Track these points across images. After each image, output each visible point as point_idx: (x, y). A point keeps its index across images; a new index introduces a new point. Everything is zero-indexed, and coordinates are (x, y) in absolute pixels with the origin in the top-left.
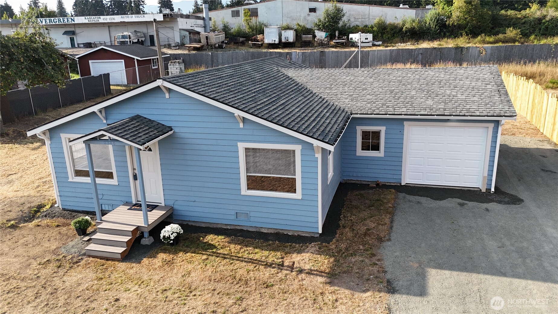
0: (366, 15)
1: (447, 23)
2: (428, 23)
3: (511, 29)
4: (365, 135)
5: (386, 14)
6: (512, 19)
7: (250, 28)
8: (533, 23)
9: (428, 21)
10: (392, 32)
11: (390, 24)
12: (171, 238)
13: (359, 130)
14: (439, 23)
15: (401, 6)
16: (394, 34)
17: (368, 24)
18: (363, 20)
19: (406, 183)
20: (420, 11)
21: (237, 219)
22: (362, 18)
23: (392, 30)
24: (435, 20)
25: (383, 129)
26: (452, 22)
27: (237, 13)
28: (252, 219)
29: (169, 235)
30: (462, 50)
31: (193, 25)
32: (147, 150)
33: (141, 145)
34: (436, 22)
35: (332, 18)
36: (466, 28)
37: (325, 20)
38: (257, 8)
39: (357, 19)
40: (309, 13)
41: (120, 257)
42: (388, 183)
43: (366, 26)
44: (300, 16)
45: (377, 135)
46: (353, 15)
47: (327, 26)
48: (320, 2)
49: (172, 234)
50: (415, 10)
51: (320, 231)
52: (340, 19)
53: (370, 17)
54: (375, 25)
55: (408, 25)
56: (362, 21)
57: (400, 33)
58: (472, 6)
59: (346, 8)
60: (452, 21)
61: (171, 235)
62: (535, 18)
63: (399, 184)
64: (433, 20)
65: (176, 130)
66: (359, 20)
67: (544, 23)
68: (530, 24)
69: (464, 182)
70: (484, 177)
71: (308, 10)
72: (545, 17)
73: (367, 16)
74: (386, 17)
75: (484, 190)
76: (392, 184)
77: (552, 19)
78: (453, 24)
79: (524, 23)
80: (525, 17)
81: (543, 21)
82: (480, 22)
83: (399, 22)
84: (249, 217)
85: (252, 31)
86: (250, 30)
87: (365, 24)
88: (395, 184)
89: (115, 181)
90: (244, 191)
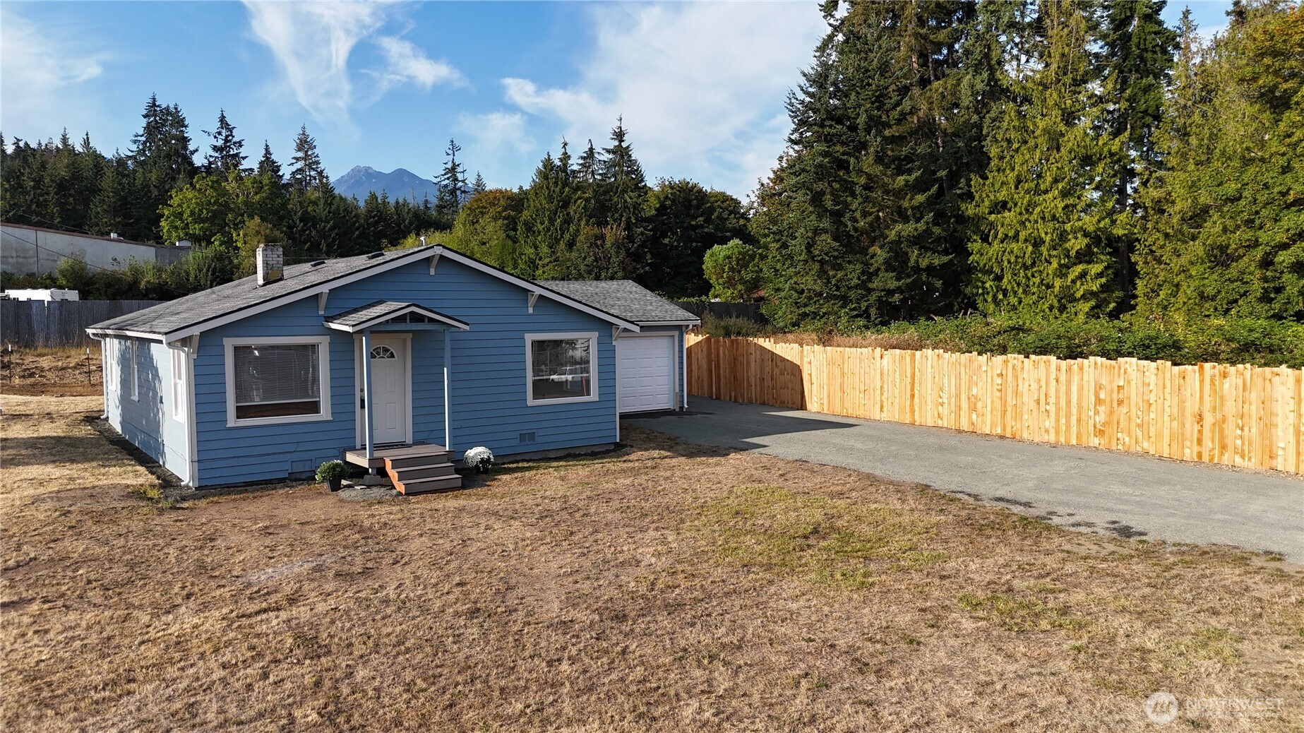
0: (29, 250)
10: (110, 291)
11: (103, 273)
15: (113, 235)
16: (114, 294)
17: (35, 270)
18: (21, 260)
20: (165, 250)
21: (520, 444)
22: (18, 257)
23: (109, 284)
28: (540, 440)
32: (385, 357)
34: (212, 274)
39: (5, 257)
43: (32, 275)
50: (153, 249)
51: (618, 440)
53: (41, 256)
54: (62, 272)
55: (149, 278)
56: (19, 264)
57: (130, 294)
64: (205, 270)
66: (11, 260)
70: (676, 394)
73: (31, 253)
75: (677, 410)
83: (123, 269)
84: (536, 437)
87: (27, 270)
89: (325, 413)
90: (531, 402)
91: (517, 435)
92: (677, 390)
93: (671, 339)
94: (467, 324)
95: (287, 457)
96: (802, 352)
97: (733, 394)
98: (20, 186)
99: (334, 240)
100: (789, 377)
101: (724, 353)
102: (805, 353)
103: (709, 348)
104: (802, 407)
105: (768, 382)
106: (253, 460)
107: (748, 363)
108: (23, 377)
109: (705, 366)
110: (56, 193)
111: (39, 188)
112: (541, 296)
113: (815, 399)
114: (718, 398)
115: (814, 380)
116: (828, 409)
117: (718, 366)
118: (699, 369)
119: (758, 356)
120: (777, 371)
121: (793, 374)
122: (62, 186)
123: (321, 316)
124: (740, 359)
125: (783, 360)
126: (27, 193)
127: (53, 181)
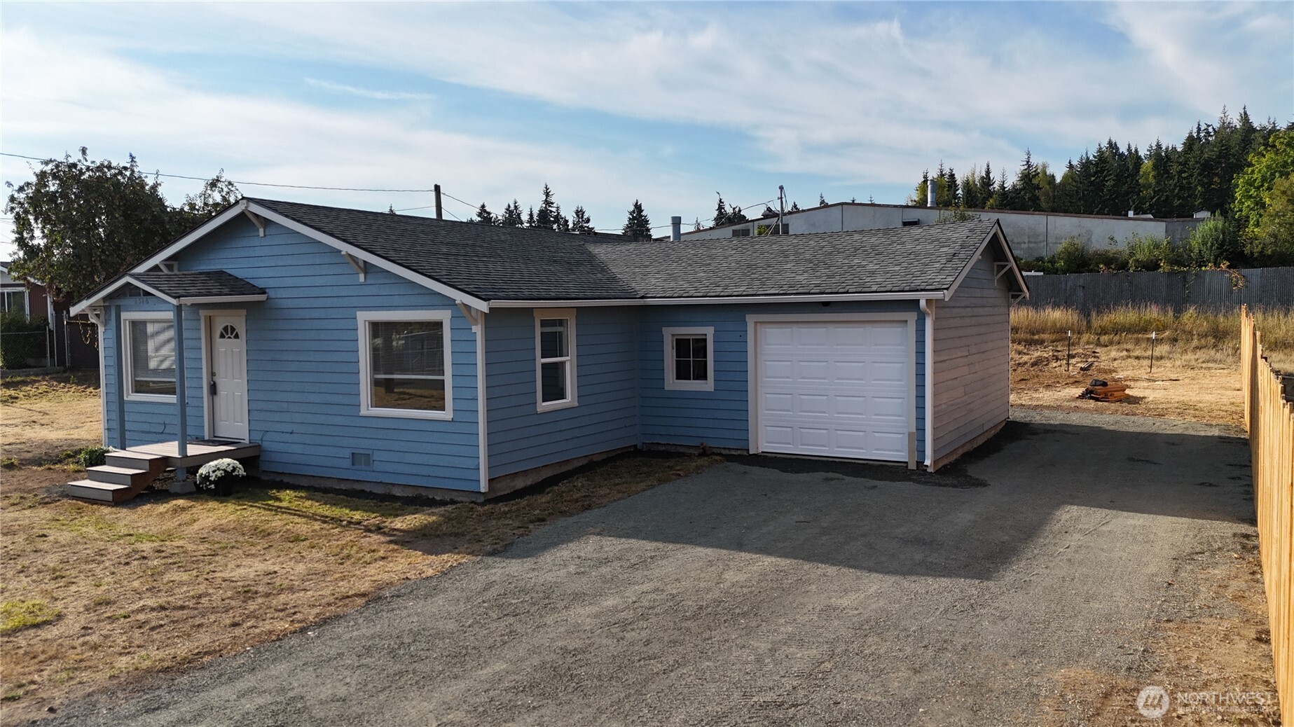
0: (1039, 235)
1: (1247, 250)
2: (1196, 251)
4: (682, 345)
5: (1090, 232)
9: (1196, 246)
11: (1096, 253)
12: (210, 478)
13: (670, 334)
14: (1226, 251)
15: (1131, 214)
17: (1044, 254)
18: (1032, 246)
19: (762, 452)
20: (1177, 224)
21: (353, 467)
22: (1029, 242)
24: (1212, 245)
25: (709, 332)
26: (1259, 249)
28: (377, 466)
29: (209, 473)
30: (1184, 278)
32: (232, 337)
33: (175, 297)
34: (1218, 248)
38: (788, 224)
39: (1018, 243)
41: (111, 499)
42: (724, 448)
43: (1040, 259)
45: (701, 343)
48: (929, 208)
49: (214, 472)
50: (1164, 224)
51: (485, 489)
53: (1050, 240)
54: (1059, 255)
55: (1141, 255)
56: (1029, 248)
60: (1260, 246)
61: (211, 473)
63: (745, 453)
64: (1209, 244)
65: (272, 294)
66: (1023, 246)
69: (877, 450)
70: (910, 434)
73: (1041, 238)
74: (1089, 239)
75: (912, 466)
76: (733, 453)
78: (1261, 252)
83: (1122, 246)
84: (371, 462)
87: (1036, 255)
88: (739, 452)
90: (367, 409)
91: (347, 453)
92: (913, 428)
93: (904, 327)
95: (158, 438)
98: (1167, 172)
106: (138, 436)
110: (1200, 174)
111: (1185, 172)
122: (1207, 167)
126: (1172, 178)
127: (1197, 162)
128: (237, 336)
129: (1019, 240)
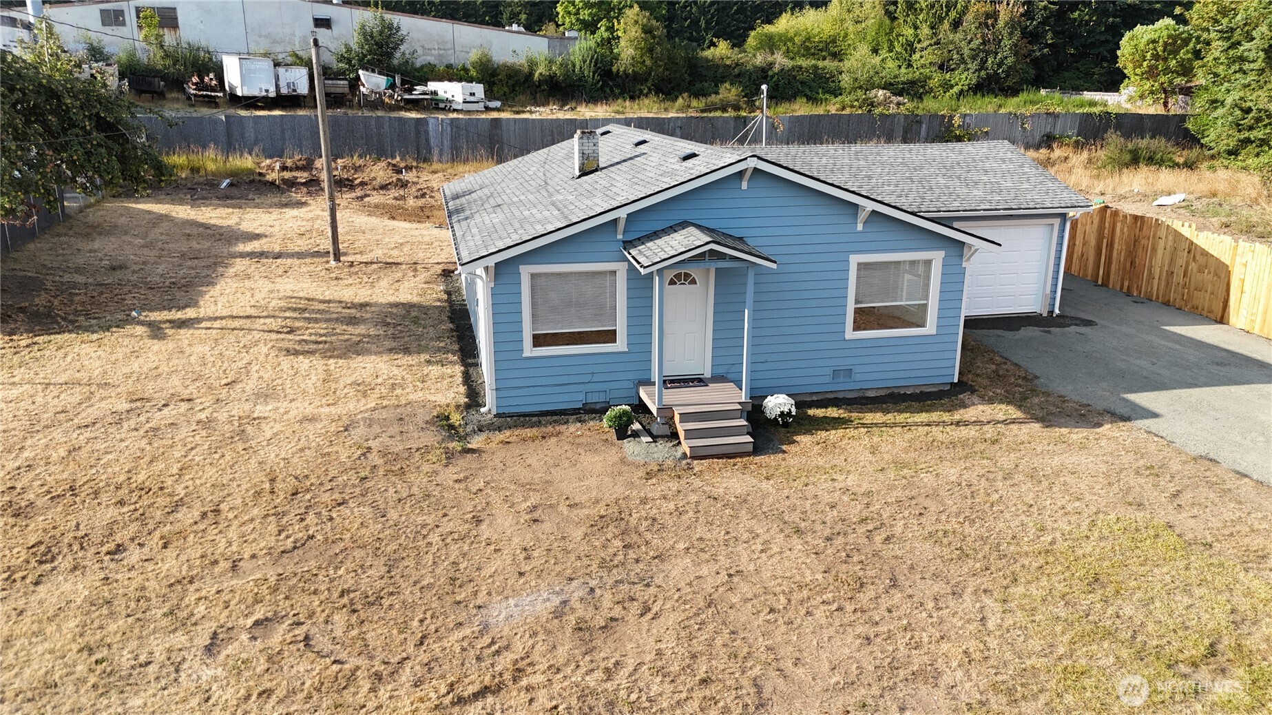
0: (447, 42)
1: (615, 69)
2: (578, 66)
3: (727, 85)
5: (489, 43)
6: (718, 66)
7: (167, 55)
8: (754, 76)
9: (578, 62)
10: (511, 82)
11: (505, 65)
14: (599, 68)
16: (513, 86)
17: (452, 62)
18: (441, 52)
20: (556, 40)
21: (833, 382)
22: (439, 49)
23: (509, 77)
24: (591, 61)
26: (623, 68)
27: (117, 17)
28: (857, 377)
31: (8, 43)
32: (686, 283)
34: (594, 65)
35: (377, 44)
36: (647, 80)
37: (363, 48)
38: (175, 9)
39: (429, 49)
40: (315, 30)
43: (449, 66)
44: (293, 35)
46: (419, 41)
47: (368, 61)
50: (547, 39)
51: (956, 380)
52: (396, 48)
53: (457, 48)
54: (473, 64)
55: (541, 70)
56: (439, 55)
57: (526, 86)
58: (654, 37)
59: (407, 23)
60: (623, 66)
62: (756, 67)
64: (588, 61)
66: (433, 52)
67: (772, 77)
68: (750, 78)
69: (1021, 307)
70: (1047, 295)
71: (312, 23)
72: (771, 65)
73: (449, 45)
74: (490, 49)
75: (1045, 314)
77: (782, 70)
78: (625, 71)
79: (739, 75)
80: (737, 65)
81: (770, 73)
82: (667, 70)
83: (521, 61)
84: (850, 375)
85: (175, 64)
86: (168, 62)
87: (446, 62)
89: (621, 345)
90: (850, 334)
91: (829, 371)
92: (1048, 291)
93: (1048, 228)
94: (775, 262)
95: (581, 387)
96: (1236, 248)
97: (1126, 284)
99: (713, 17)
100: (1210, 277)
101: (1122, 230)
102: (1240, 250)
103: (1102, 221)
104: (1222, 319)
105: (1178, 278)
106: (548, 390)
107: (1154, 250)
108: (417, 197)
109: (1093, 242)
112: (874, 212)
113: (1243, 312)
114: (1105, 284)
115: (1247, 287)
116: (1262, 329)
117: (1111, 245)
118: (1084, 244)
119: (1170, 243)
120: (1193, 266)
121: (1216, 274)
123: (619, 241)
124: (1143, 242)
125: (1205, 254)
128: (693, 282)
129: (430, 46)
